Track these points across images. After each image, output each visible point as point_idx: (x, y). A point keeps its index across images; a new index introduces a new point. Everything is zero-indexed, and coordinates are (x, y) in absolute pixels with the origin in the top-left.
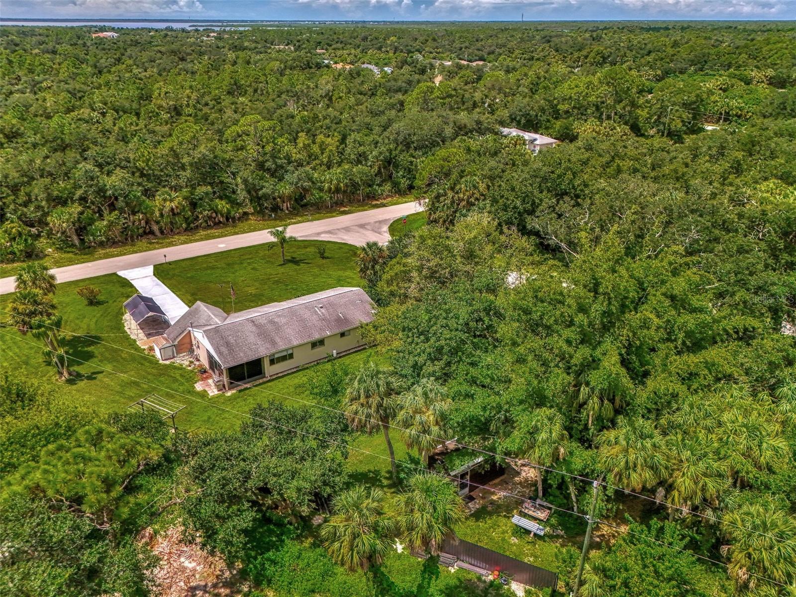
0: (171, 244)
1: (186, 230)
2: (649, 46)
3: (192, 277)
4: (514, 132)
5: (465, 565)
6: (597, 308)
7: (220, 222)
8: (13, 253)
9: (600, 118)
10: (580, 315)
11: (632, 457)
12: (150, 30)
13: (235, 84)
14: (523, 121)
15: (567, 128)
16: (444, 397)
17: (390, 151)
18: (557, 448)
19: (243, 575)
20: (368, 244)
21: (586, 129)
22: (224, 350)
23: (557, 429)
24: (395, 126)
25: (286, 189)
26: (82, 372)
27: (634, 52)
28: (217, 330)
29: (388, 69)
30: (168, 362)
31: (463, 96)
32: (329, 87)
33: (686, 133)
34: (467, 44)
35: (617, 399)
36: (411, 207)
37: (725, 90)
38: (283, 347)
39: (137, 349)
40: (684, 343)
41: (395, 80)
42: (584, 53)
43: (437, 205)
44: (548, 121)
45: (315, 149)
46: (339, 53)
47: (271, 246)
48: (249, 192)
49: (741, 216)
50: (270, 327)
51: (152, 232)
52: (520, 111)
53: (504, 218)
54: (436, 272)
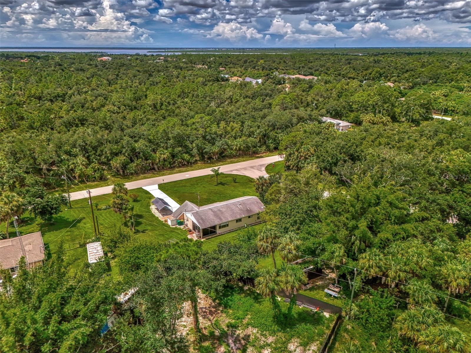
0: (163, 175)
1: (169, 168)
2: (407, 68)
3: (176, 190)
4: (329, 120)
5: (306, 306)
6: (359, 205)
7: (185, 164)
8: (95, 178)
9: (375, 113)
10: (351, 208)
11: (371, 263)
12: (127, 55)
13: (183, 92)
14: (334, 113)
15: (357, 117)
16: (298, 239)
17: (265, 131)
18: (342, 260)
19: (220, 304)
20: (260, 177)
21: (366, 118)
22: (200, 221)
23: (342, 251)
24: (268, 118)
25: (216, 149)
26: (139, 230)
27: (398, 71)
28: (197, 213)
29: (260, 81)
30: (174, 227)
31: (302, 99)
32: (231, 93)
33: (422, 120)
34: (303, 65)
35: (367, 241)
36: (276, 158)
37: (446, 96)
38: (225, 221)
39: (160, 221)
40: (394, 221)
41: (265, 89)
42: (370, 71)
43: (290, 158)
44: (347, 113)
45: (229, 129)
46: (233, 70)
47: (212, 176)
48: (199, 151)
49: (437, 168)
50: (218, 212)
51: (154, 169)
52: (332, 108)
53: (323, 166)
54: (293, 190)
